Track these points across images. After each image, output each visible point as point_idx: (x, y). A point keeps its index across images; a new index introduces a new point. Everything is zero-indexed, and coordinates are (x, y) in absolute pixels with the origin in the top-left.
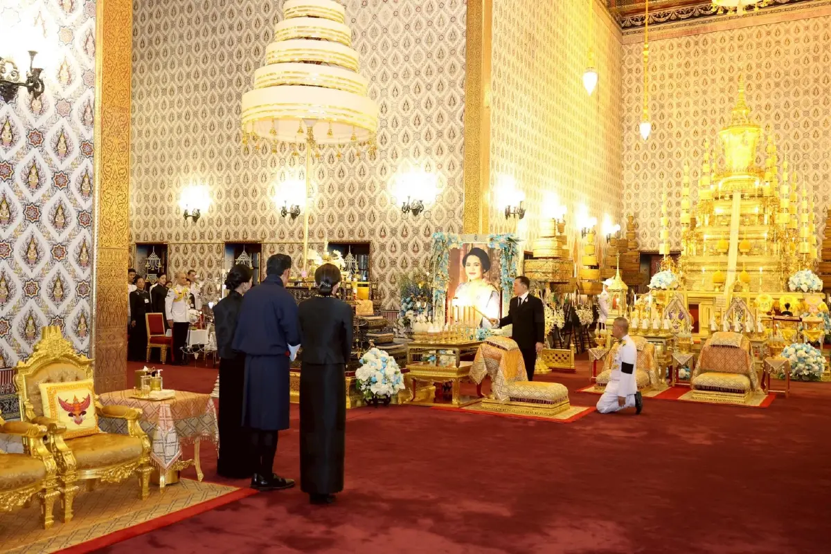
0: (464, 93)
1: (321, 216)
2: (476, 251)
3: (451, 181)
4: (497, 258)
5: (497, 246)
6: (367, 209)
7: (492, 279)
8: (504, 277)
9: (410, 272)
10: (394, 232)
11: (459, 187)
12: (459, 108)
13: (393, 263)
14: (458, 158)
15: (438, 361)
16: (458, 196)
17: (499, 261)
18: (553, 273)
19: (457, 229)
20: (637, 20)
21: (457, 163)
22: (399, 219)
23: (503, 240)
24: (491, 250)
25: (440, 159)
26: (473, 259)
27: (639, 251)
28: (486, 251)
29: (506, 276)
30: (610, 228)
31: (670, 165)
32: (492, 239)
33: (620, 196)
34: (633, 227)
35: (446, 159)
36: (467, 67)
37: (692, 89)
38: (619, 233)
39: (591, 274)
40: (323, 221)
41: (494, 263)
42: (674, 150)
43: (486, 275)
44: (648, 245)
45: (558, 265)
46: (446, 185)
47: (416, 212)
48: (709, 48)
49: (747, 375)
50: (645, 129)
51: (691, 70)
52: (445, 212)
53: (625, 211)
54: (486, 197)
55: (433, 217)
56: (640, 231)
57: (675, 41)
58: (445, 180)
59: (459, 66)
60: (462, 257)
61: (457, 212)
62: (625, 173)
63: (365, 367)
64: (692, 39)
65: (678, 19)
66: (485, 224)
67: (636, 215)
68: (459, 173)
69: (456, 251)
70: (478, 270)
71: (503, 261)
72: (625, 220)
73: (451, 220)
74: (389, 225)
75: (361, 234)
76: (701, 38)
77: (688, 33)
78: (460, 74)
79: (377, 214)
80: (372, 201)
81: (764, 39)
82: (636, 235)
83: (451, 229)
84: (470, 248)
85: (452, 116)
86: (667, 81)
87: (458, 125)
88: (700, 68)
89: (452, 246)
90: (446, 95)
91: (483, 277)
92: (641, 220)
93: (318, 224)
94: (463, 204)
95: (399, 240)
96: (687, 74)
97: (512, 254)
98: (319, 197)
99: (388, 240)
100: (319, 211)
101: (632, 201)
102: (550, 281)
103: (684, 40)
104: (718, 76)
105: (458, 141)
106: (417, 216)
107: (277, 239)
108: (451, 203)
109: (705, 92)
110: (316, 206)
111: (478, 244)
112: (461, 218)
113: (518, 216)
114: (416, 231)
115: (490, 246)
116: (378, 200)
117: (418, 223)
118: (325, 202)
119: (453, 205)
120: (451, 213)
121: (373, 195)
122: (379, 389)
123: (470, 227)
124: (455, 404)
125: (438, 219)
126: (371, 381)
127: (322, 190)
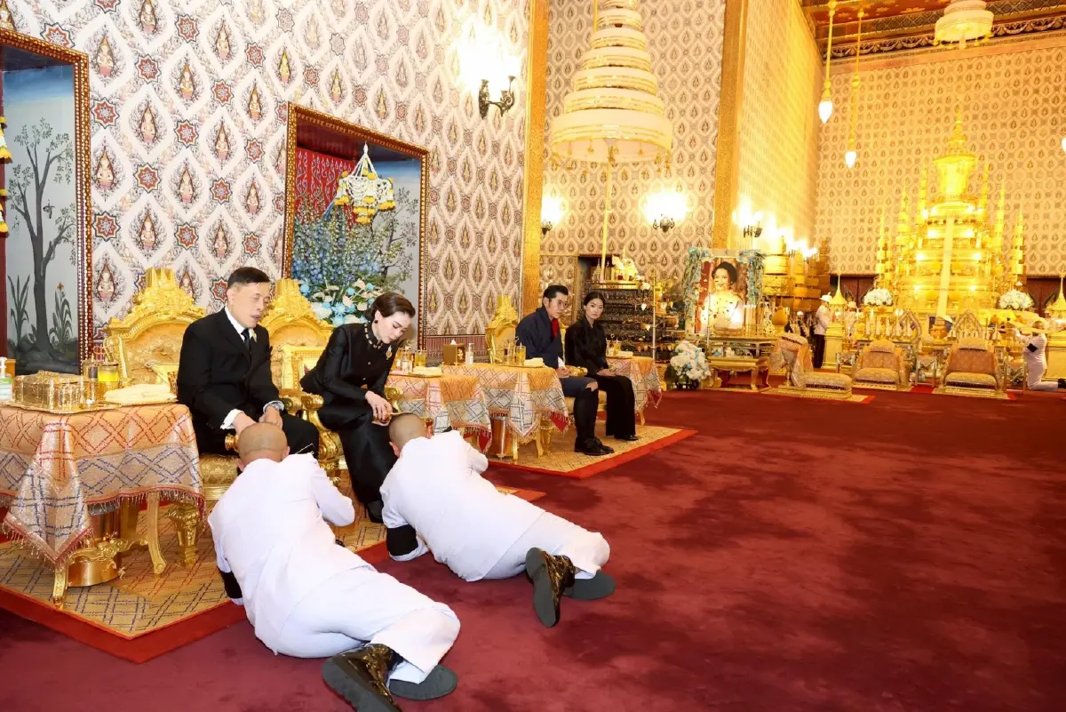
0: (718, 119)
1: (571, 231)
2: (724, 265)
3: (702, 201)
4: (744, 271)
5: (745, 260)
6: (617, 226)
7: (738, 291)
8: (750, 288)
10: (644, 246)
11: (709, 207)
12: (713, 133)
14: (709, 180)
15: (724, 354)
16: (707, 214)
17: (745, 274)
18: (781, 288)
19: (707, 244)
21: (708, 184)
22: (649, 234)
23: (751, 255)
24: (738, 264)
25: (692, 180)
26: (722, 273)
28: (734, 265)
29: (752, 288)
32: (741, 254)
34: (825, 250)
35: (697, 179)
36: (722, 95)
38: (814, 257)
40: (573, 236)
41: (742, 276)
43: (732, 286)
45: (786, 280)
46: (696, 203)
47: (665, 228)
52: (694, 229)
53: (817, 236)
54: (734, 214)
55: (682, 234)
56: (831, 255)
58: (696, 200)
59: (713, 95)
60: (712, 269)
61: (707, 228)
63: (681, 355)
66: (733, 240)
67: (827, 241)
68: (710, 194)
69: (707, 264)
70: (725, 281)
71: (750, 274)
73: (700, 237)
74: (638, 240)
75: (611, 248)
78: (715, 102)
79: (627, 230)
80: (623, 218)
82: (828, 259)
83: (699, 244)
84: (719, 262)
85: (705, 141)
87: (711, 149)
90: (700, 120)
91: (730, 288)
92: (833, 244)
93: (568, 238)
94: (712, 222)
95: (649, 253)
97: (759, 268)
98: (570, 214)
100: (569, 226)
102: (778, 295)
105: (710, 164)
106: (667, 233)
108: (700, 221)
110: (567, 222)
111: (728, 259)
112: (710, 235)
113: (754, 234)
114: (665, 246)
115: (738, 260)
116: (628, 216)
117: (668, 239)
118: (577, 218)
119: (703, 223)
120: (700, 230)
121: (623, 213)
122: (694, 374)
123: (719, 242)
124: (754, 389)
125: (687, 236)
126: (686, 368)
127: (573, 207)
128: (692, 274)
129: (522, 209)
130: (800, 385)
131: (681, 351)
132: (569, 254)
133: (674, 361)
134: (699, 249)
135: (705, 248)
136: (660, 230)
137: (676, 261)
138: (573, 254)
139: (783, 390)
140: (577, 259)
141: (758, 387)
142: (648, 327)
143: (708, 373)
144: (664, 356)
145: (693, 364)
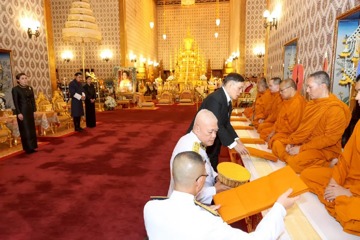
0: (119, 27)
1: (77, 62)
2: (125, 72)
3: (117, 52)
5: (131, 70)
6: (92, 60)
8: (133, 78)
9: (107, 77)
10: (101, 66)
11: (119, 54)
12: (118, 31)
13: (101, 75)
14: (119, 46)
15: (122, 99)
16: (119, 56)
18: (144, 77)
19: (119, 65)
20: (161, 3)
21: (118, 47)
22: (102, 62)
23: (132, 68)
24: (129, 71)
25: (113, 46)
26: (124, 74)
27: (163, 70)
28: (128, 71)
30: (156, 64)
31: (171, 46)
32: (129, 68)
33: (158, 55)
34: (161, 63)
35: (115, 46)
36: (119, 20)
37: (176, 25)
38: (158, 66)
39: (152, 77)
40: (78, 63)
41: (130, 75)
42: (172, 42)
43: (128, 78)
44: (166, 68)
45: (145, 75)
46: (115, 53)
47: (107, 60)
48: (180, 13)
49: (191, 99)
50: (165, 37)
51: (176, 19)
53: (159, 59)
54: (127, 56)
55: (112, 62)
56: (163, 65)
57: (171, 10)
58: (115, 52)
59: (117, 20)
61: (119, 60)
62: (159, 48)
63: (107, 101)
64: (176, 10)
65: (172, 4)
66: (127, 64)
67: (162, 61)
68: (119, 50)
69: (120, 72)
70: (126, 76)
71: (132, 74)
72: (159, 62)
73: (117, 63)
74: (99, 64)
76: (178, 10)
77: (175, 8)
78: (118, 22)
79: (95, 61)
80: (94, 57)
81: (194, 12)
82: (162, 66)
83: (117, 65)
84: (123, 71)
85: (116, 34)
86: (169, 22)
87: (118, 36)
88: (178, 19)
89: (119, 70)
90: (114, 27)
92: (164, 61)
93: (76, 64)
94: (121, 59)
95: (102, 68)
96: (175, 20)
98: (76, 56)
99: (99, 68)
100: (76, 59)
101: (161, 56)
102: (143, 79)
103: (173, 10)
104: (183, 22)
105: (118, 41)
106: (107, 62)
107: (63, 68)
109: (179, 26)
110: (75, 58)
111: (126, 69)
112: (120, 62)
113: (134, 61)
114: (107, 66)
115: (129, 70)
116: (95, 57)
117: (108, 64)
118: (78, 57)
119: (118, 59)
120: (117, 61)
121: (93, 55)
122: (111, 106)
123: (123, 65)
124: (129, 108)
125: (114, 63)
126: (109, 104)
127: (77, 53)
128: (115, 74)
129: (48, 63)
130: (141, 106)
131: (107, 99)
132: (77, 69)
133: (106, 103)
134: (117, 67)
135: (119, 67)
136: (105, 61)
137: (111, 70)
138: (79, 69)
139: (136, 108)
140: (80, 70)
141: (130, 107)
142: (97, 93)
143: (116, 105)
144: (103, 101)
145: (111, 103)
